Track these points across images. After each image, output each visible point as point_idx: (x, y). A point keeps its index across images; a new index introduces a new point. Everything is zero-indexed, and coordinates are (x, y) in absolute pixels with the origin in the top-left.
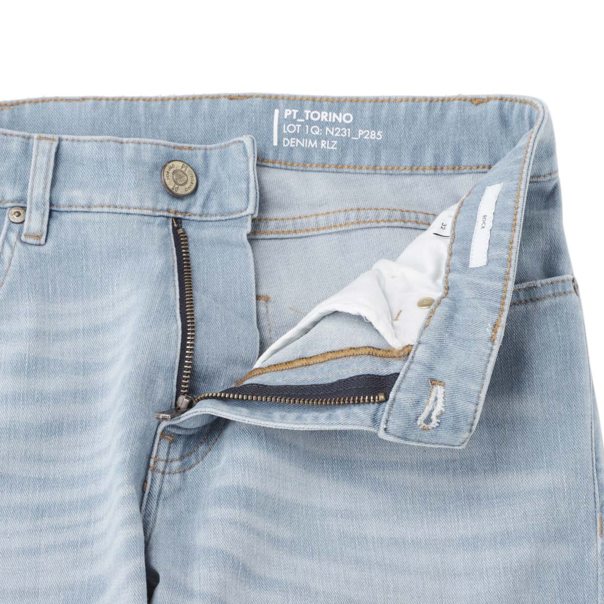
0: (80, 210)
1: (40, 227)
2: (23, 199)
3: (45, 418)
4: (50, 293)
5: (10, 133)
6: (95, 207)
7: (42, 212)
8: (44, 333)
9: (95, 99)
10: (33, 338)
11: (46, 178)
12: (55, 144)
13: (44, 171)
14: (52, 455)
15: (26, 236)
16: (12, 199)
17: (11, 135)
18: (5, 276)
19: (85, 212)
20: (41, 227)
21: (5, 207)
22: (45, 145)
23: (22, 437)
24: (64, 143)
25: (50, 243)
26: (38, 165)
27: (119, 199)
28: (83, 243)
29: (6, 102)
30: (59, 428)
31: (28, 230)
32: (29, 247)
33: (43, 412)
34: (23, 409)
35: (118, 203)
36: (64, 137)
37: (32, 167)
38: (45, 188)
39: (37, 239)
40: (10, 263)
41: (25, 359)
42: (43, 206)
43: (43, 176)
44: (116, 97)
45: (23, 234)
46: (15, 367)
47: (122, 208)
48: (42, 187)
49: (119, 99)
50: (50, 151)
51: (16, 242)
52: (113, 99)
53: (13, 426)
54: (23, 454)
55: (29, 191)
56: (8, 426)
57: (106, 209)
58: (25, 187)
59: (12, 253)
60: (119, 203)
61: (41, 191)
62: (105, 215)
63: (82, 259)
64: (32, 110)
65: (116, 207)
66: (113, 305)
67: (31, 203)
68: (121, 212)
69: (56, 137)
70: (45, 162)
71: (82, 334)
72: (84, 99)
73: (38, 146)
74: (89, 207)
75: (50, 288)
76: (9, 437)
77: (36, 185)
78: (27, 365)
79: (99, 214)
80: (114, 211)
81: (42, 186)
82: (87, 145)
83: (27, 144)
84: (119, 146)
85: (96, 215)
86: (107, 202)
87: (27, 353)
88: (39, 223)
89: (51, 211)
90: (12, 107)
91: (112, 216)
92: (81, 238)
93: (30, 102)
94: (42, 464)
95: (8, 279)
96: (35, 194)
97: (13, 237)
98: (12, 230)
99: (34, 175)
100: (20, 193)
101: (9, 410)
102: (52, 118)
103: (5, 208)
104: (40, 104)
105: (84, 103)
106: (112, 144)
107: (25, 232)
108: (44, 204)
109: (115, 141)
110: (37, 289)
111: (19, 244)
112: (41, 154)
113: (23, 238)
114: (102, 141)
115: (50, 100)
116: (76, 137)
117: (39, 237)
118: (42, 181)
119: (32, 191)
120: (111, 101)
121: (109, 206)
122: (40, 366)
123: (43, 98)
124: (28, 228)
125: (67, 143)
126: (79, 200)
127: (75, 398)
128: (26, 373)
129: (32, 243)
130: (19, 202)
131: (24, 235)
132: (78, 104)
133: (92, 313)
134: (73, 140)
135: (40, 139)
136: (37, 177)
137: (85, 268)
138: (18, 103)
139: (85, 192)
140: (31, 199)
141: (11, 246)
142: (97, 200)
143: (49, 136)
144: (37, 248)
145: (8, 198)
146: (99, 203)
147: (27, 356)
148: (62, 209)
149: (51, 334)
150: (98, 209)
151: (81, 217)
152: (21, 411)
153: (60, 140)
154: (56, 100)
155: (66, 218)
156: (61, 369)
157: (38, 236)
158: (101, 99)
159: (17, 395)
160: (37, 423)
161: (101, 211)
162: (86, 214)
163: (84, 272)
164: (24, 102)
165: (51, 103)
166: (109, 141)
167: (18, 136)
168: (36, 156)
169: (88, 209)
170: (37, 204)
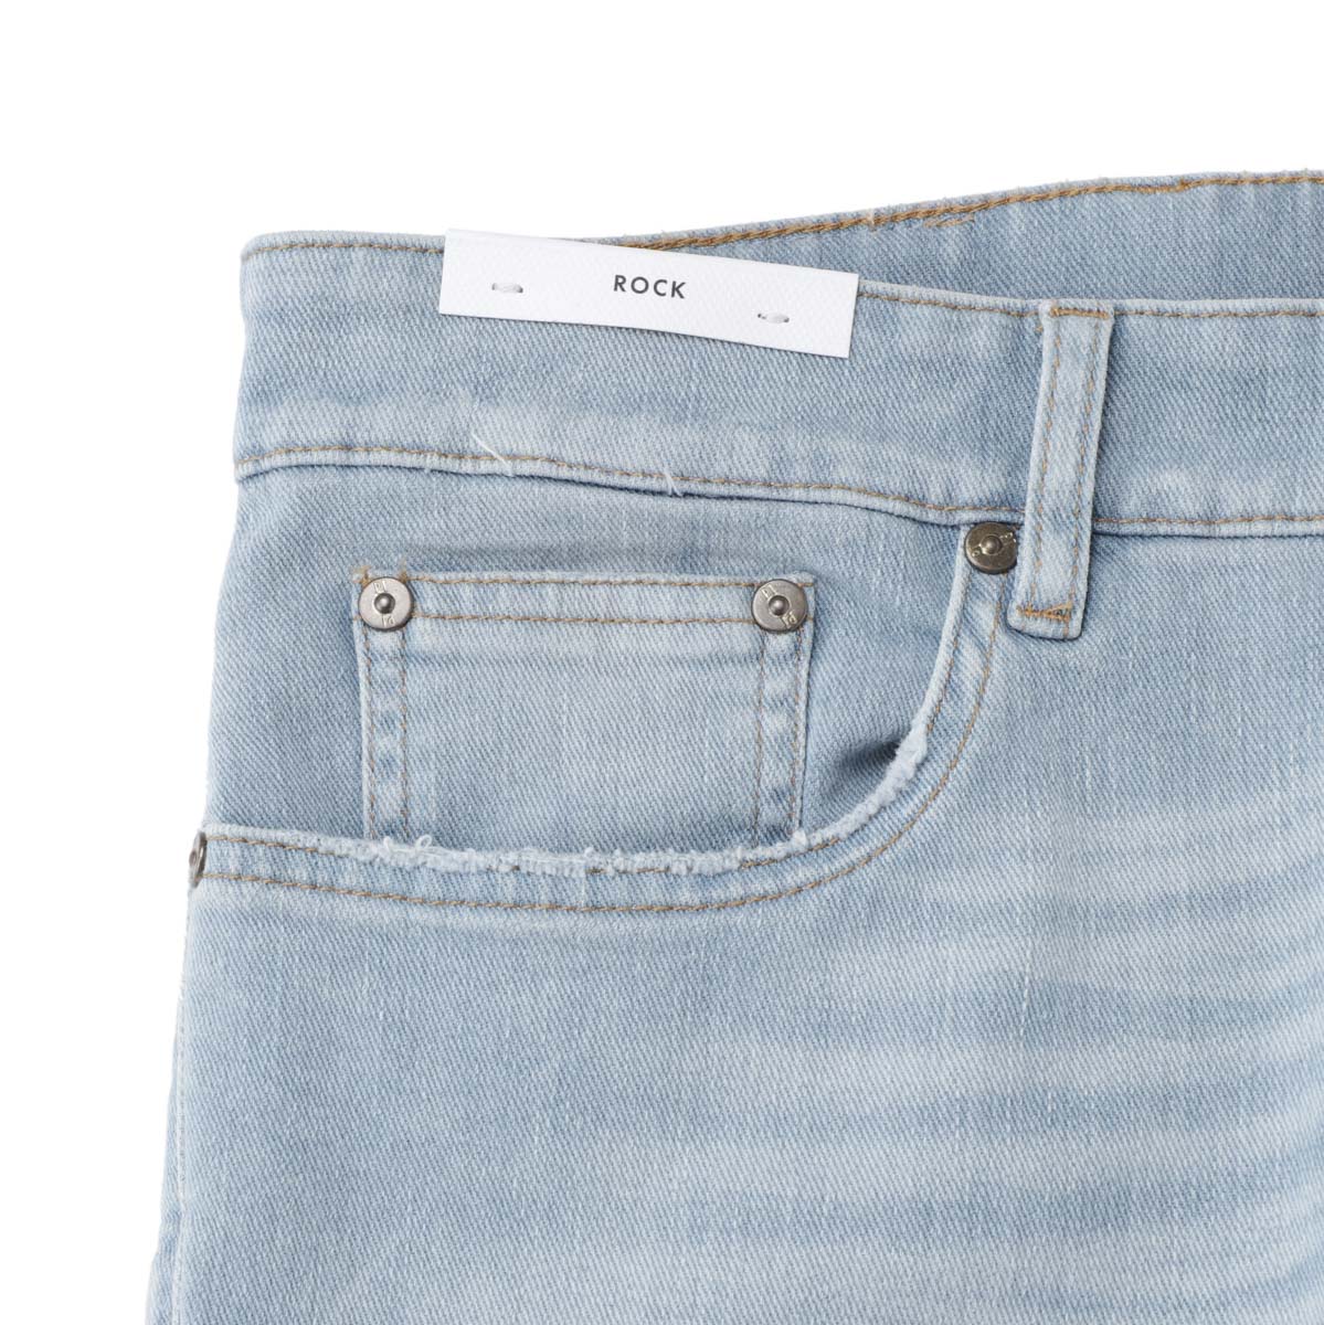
0: (1183, 532)
1: (1067, 584)
2: (1012, 502)
3: (1075, 1176)
4: (1089, 787)
5: (966, 303)
6: (1227, 521)
7: (1072, 538)
8: (1072, 911)
9: (1219, 181)
10: (1044, 925)
11: (1083, 435)
12: (1107, 326)
13: (1077, 411)
14: (1095, 1289)
15: (1024, 610)
16: (976, 501)
17: (971, 308)
18: (965, 738)
19: (1195, 537)
20: (1072, 585)
21: (956, 522)
22: (1080, 331)
23: (1008, 1232)
24: (1131, 322)
25: (1098, 634)
26: (1060, 396)
27: (1300, 493)
28: (1194, 632)
29: (949, 201)
30: (1117, 1205)
31: (1031, 592)
32: (1032, 646)
33: (1070, 1158)
34: (1014, 1147)
35: (1297, 507)
36: (1131, 304)
37: (1041, 402)
38: (1082, 464)
39: (1058, 621)
40: (981, 697)
41: (1022, 991)
42: (1073, 519)
43: (1074, 427)
44: (1283, 174)
45: (1013, 606)
46: (992, 1012)
47: (1309, 519)
48: (1073, 461)
49: (1294, 179)
50: (1094, 350)
51: (994, 632)
52: (1275, 180)
53: (982, 1196)
54: (1008, 1286)
55: (1033, 475)
56: (966, 1198)
57: (1260, 528)
58: (1019, 461)
59: (986, 667)
60: (1298, 504)
61: (1070, 474)
62: (1258, 545)
63: (1189, 680)
64: (1031, 222)
65: (1292, 519)
66: (1286, 824)
67: (1038, 512)
68: (1308, 531)
69: (1108, 306)
70: (1079, 384)
71: (1185, 911)
72: (1185, 183)
73: (1058, 337)
74: (1210, 522)
75: (1088, 773)
76: (970, 1230)
77: (1054, 456)
78: (1024, 1005)
79: (1239, 541)
80: (1286, 533)
81: (1072, 459)
82: (1206, 327)
83: (1019, 333)
84: (1305, 325)
85: (1230, 545)
86: (1264, 505)
87: (1028, 970)
88: (1066, 572)
89: (1096, 534)
90: (967, 217)
91: (1279, 546)
92: (1189, 618)
93: (1024, 198)
94: (1063, 1316)
95: (973, 746)
96: (1052, 482)
97: (985, 615)
98: (979, 595)
99: (1048, 425)
100: (1003, 480)
101: (970, 1147)
102: (1091, 247)
103: (953, 527)
104: (1055, 204)
105: (1186, 196)
106: (1285, 324)
107: (1019, 598)
108: (1078, 514)
109: (1293, 313)
110: (1052, 777)
111: (1003, 639)
112: (1067, 360)
113: (1015, 619)
114: (1251, 315)
115: (1083, 190)
116: (1169, 305)
117: (1062, 615)
118: (1073, 441)
119: (1043, 474)
120: (1270, 186)
121: (1270, 518)
122: (1060, 1010)
123: (1062, 185)
124: (1033, 587)
125: (1140, 322)
126: (1181, 501)
127: (1165, 1112)
128: (1022, 1032)
129: (1041, 634)
130: (994, 509)
131: (1018, 608)
132: (1170, 200)
133: (1218, 848)
134: (1159, 314)
135: (1059, 313)
136: (1057, 433)
137: (1194, 709)
138: (985, 204)
139: (1198, 478)
140: (1040, 498)
141: (980, 645)
142: (1234, 502)
143: (1087, 304)
144: (1055, 650)
145: (967, 496)
146: (1241, 508)
147: (1027, 980)
148: (1125, 529)
149: (1092, 911)
150: (1238, 527)
151: (1185, 552)
152: (1007, 1153)
153: (1120, 314)
154: (1102, 189)
155: (1138, 553)
156: (1122, 1021)
157: (1059, 613)
158: (1237, 181)
159: (996, 1102)
160: (1053, 1190)
161: (1247, 533)
162: (1203, 544)
163: (1192, 719)
164: (1005, 200)
165: (1089, 201)
166: (1273, 313)
167: (990, 310)
168: (1054, 368)
169: (1206, 526)
170: (1056, 514)
